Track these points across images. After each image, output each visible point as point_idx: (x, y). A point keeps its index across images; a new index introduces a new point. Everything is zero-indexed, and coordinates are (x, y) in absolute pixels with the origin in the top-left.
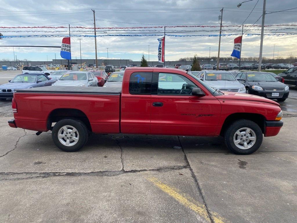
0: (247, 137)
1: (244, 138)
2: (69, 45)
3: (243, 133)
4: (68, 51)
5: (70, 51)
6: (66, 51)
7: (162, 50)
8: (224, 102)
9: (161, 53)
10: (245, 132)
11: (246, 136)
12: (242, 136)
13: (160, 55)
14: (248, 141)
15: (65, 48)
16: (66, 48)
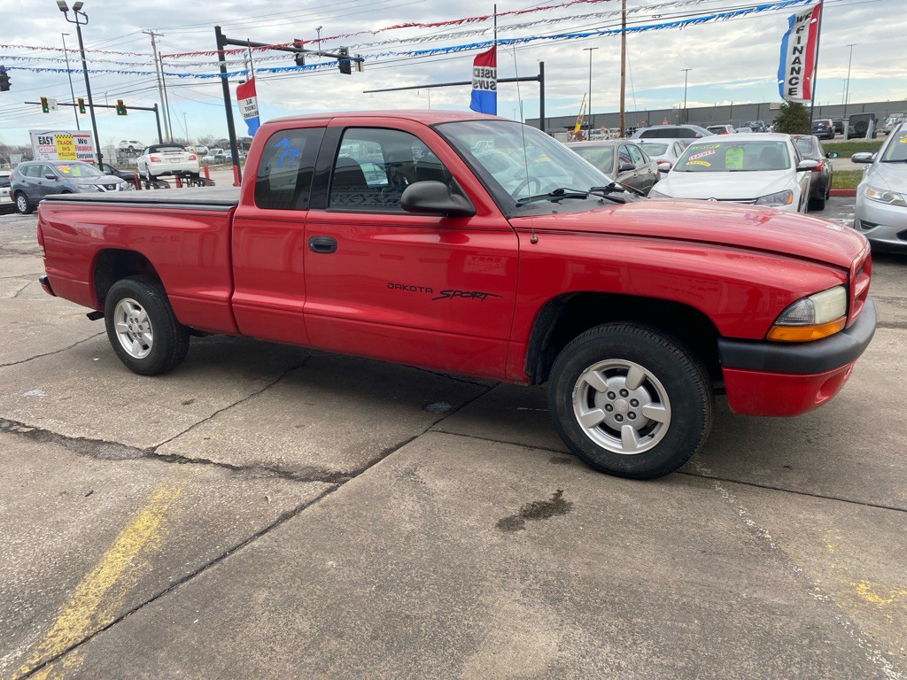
0: (635, 402)
1: (622, 404)
2: (493, 69)
3: (615, 385)
4: (489, 90)
5: (495, 89)
6: (484, 89)
7: (803, 58)
8: (534, 242)
9: (799, 69)
10: (622, 379)
11: (629, 398)
12: (611, 395)
13: (795, 75)
14: (640, 422)
15: (480, 79)
16: (485, 79)
